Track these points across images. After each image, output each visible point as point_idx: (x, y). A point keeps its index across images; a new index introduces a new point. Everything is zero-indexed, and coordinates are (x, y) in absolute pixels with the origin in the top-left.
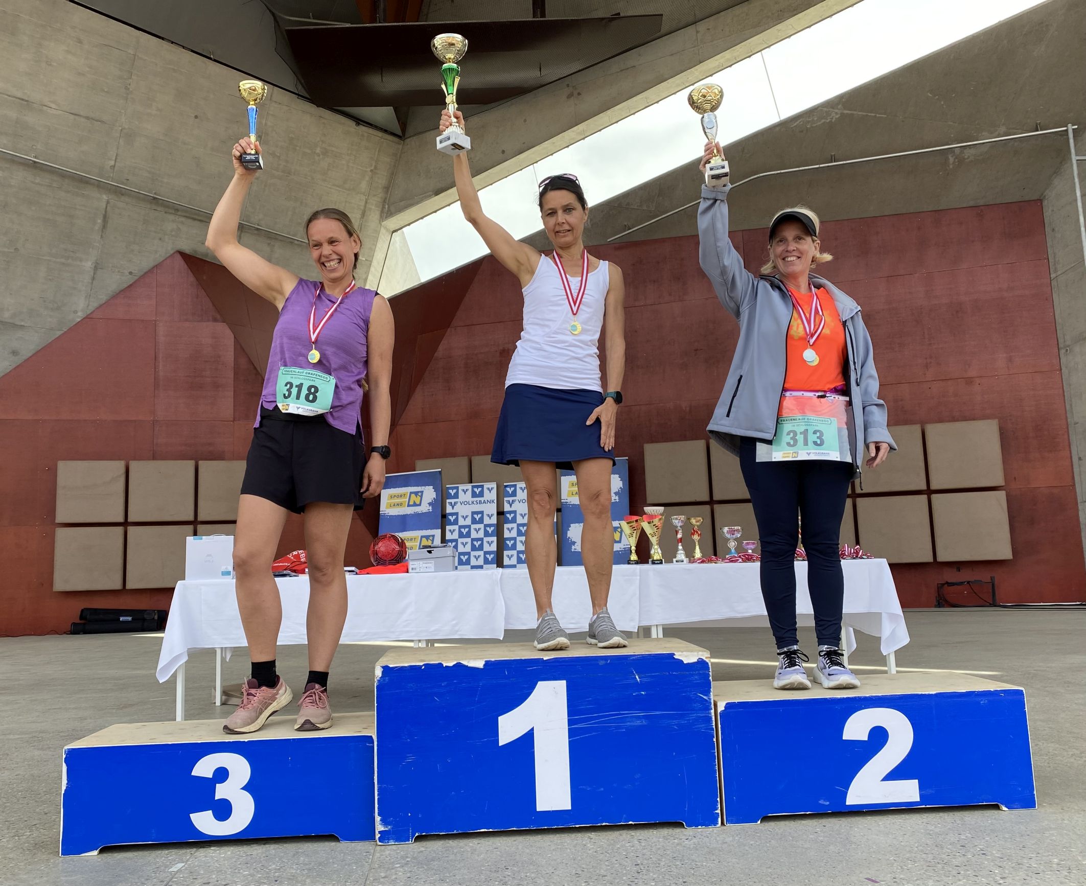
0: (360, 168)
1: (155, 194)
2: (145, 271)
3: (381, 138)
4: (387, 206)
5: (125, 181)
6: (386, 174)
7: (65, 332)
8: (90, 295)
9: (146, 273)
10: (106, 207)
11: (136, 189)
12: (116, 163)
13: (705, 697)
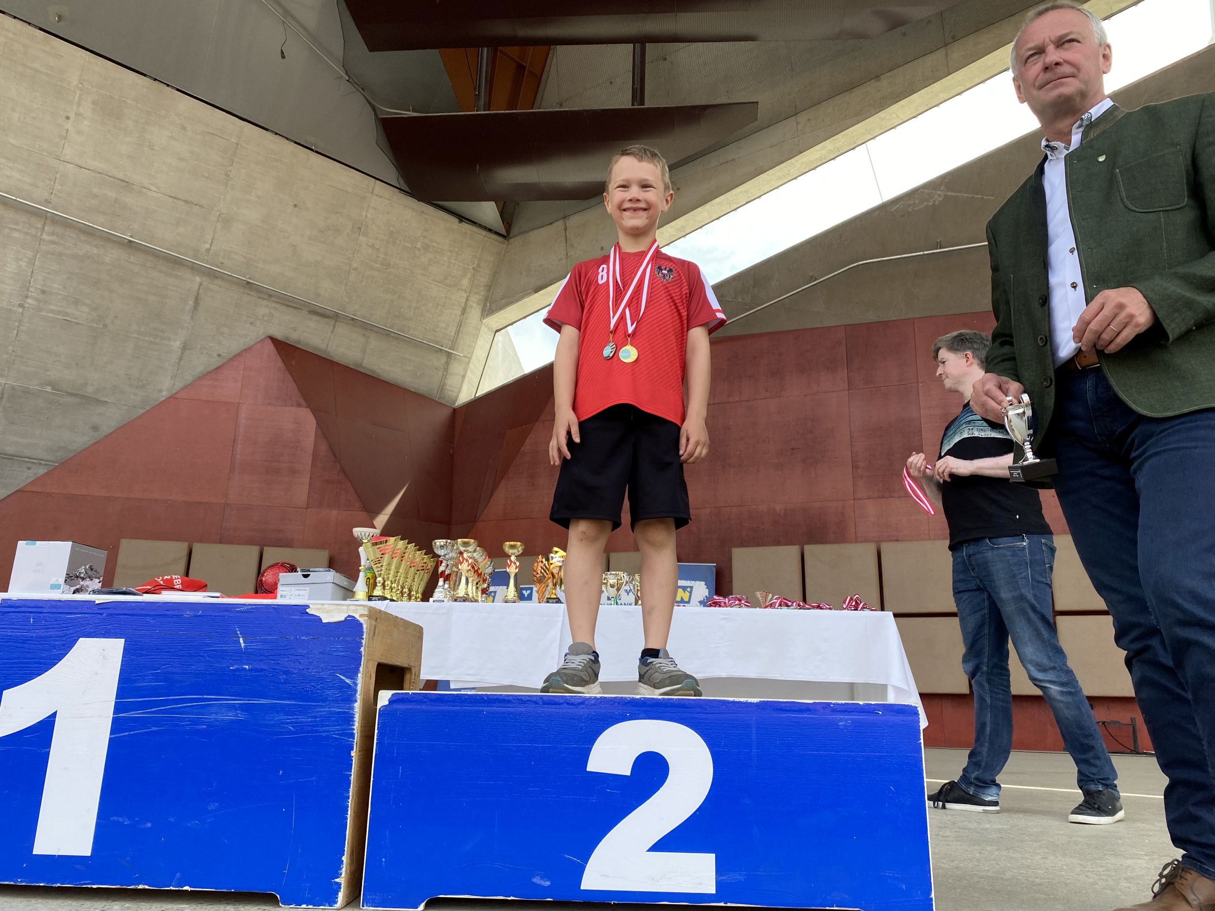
0: (461, 264)
1: (250, 278)
2: (234, 354)
3: (485, 236)
4: (488, 305)
5: (219, 265)
6: (488, 272)
7: (148, 411)
8: (176, 376)
9: (235, 356)
10: (199, 289)
11: (229, 272)
12: (213, 247)
13: (348, 681)
